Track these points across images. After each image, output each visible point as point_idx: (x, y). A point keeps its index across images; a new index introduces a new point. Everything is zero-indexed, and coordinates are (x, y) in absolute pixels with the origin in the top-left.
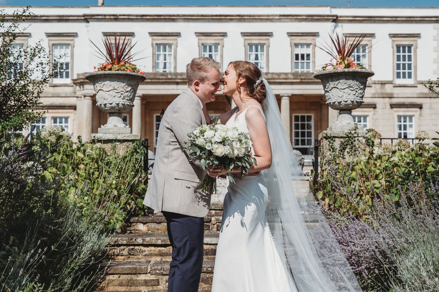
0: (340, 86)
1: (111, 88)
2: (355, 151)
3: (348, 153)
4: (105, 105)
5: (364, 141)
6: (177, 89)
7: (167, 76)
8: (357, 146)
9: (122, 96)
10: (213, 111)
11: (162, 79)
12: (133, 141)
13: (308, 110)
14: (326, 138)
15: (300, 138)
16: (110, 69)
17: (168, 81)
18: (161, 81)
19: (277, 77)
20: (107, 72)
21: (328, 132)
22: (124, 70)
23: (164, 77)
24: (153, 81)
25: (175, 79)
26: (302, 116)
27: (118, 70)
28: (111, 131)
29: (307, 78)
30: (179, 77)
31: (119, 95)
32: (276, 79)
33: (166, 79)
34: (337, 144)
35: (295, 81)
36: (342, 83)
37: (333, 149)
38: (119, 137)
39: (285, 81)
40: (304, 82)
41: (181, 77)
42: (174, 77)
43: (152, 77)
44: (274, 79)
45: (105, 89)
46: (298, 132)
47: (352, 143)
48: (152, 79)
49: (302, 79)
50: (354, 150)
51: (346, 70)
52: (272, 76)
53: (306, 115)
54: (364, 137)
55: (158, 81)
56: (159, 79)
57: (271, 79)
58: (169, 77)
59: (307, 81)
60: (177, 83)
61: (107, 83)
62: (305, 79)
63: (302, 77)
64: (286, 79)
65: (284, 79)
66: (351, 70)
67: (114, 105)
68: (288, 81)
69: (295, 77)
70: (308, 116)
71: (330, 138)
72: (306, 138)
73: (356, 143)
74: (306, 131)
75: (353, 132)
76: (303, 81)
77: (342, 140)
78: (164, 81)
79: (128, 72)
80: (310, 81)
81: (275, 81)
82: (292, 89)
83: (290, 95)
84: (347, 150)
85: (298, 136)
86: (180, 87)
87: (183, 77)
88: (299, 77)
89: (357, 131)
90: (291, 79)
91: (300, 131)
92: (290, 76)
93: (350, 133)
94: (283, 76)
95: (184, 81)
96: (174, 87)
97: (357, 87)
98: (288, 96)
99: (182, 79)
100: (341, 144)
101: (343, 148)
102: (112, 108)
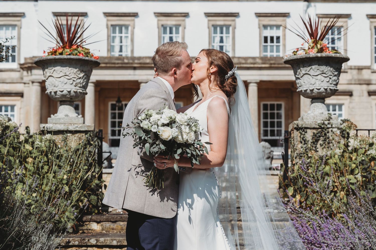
0: (312, 73)
1: (62, 74)
2: (329, 143)
3: (321, 145)
4: (55, 93)
5: (338, 132)
6: (134, 75)
7: (123, 60)
8: (331, 138)
9: (74, 83)
11: (118, 64)
13: (277, 98)
14: (297, 129)
15: (269, 129)
16: (61, 54)
17: (124, 65)
18: (117, 65)
19: (243, 61)
20: (58, 57)
21: (300, 122)
22: (76, 54)
23: (120, 62)
24: (108, 65)
25: (132, 63)
26: (271, 105)
27: (70, 55)
28: (62, 121)
29: (277, 62)
30: (136, 61)
31: (71, 81)
32: (243, 64)
33: (122, 64)
34: (309, 135)
35: (263, 66)
36: (315, 69)
37: (305, 141)
38: (71, 128)
39: (252, 66)
42: (131, 61)
43: (106, 61)
44: (241, 63)
45: (55, 75)
46: (267, 122)
47: (325, 134)
48: (106, 63)
49: (271, 64)
51: (319, 55)
52: (239, 60)
53: (276, 103)
54: (339, 128)
55: (113, 65)
56: (114, 63)
57: (238, 64)
58: (126, 61)
59: (276, 66)
60: (135, 68)
61: (58, 68)
62: (274, 64)
63: (272, 62)
64: (254, 64)
65: (252, 64)
66: (324, 54)
67: (65, 92)
68: (256, 66)
69: (264, 62)
70: (277, 105)
71: (302, 129)
72: (276, 129)
73: (330, 134)
74: (276, 120)
75: (326, 122)
76: (273, 66)
77: (315, 131)
78: (120, 65)
79: (81, 57)
80: (280, 66)
82: (261, 75)
83: (258, 81)
84: (320, 142)
85: (267, 127)
86: (138, 72)
87: (141, 61)
88: (268, 62)
89: (331, 121)
90: (259, 64)
91: (269, 120)
92: (258, 61)
93: (324, 124)
94: (250, 61)
95: (142, 65)
96: (131, 72)
97: (330, 73)
98: (256, 83)
99: (140, 63)
100: (314, 135)
101: (316, 140)
102: (63, 96)
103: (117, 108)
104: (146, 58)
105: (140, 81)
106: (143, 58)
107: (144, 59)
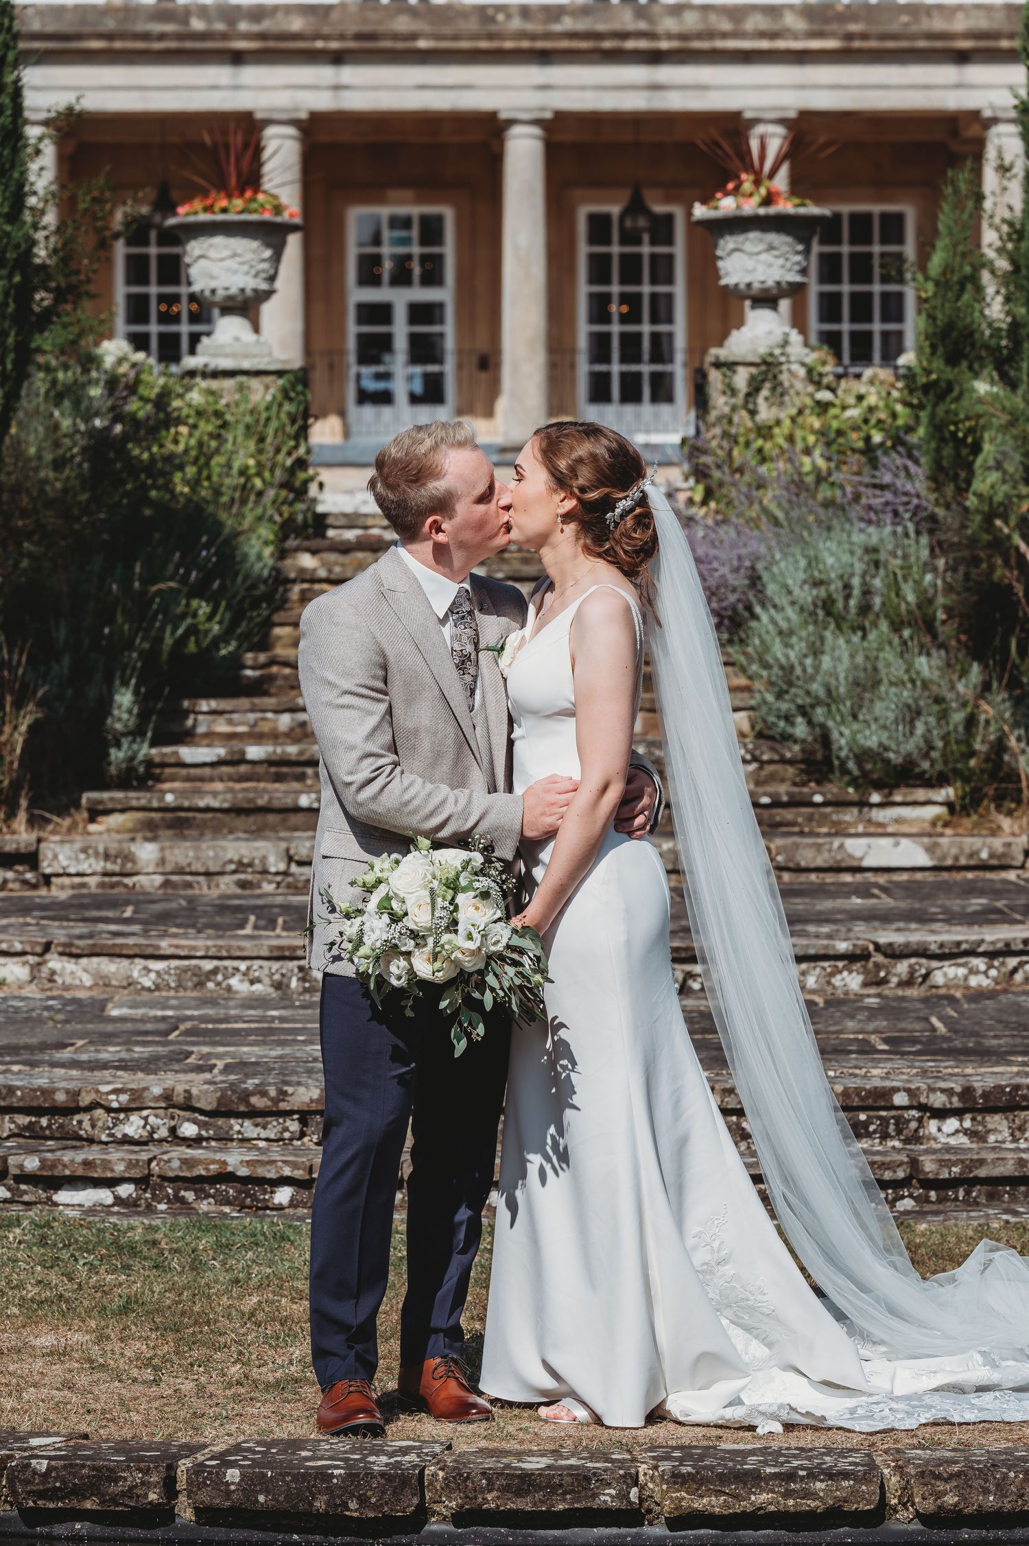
1: (226, 253)
2: (782, 395)
3: (766, 399)
4: (213, 291)
5: (802, 372)
6: (237, 88)
7: (186, 22)
8: (786, 384)
9: (253, 272)
10: (409, 194)
11: (162, 37)
12: (280, 373)
13: (883, 186)
14: (718, 365)
16: (224, 210)
17: (189, 45)
18: (157, 45)
19: (726, 26)
21: (722, 353)
22: (255, 211)
23: (169, 28)
24: (118, 45)
25: (224, 36)
26: (854, 217)
28: (228, 350)
29: (876, 29)
30: (243, 26)
31: (246, 268)
32: (724, 35)
33: (179, 37)
34: (741, 378)
35: (816, 44)
37: (733, 392)
38: (246, 365)
39: (764, 44)
40: (859, 51)
41: (256, 28)
42: (220, 26)
43: (110, 24)
44: (711, 35)
45: (212, 254)
46: (837, 297)
47: (775, 377)
48: (110, 37)
49: (850, 37)
50: (779, 394)
51: (762, 211)
52: (705, 19)
53: (876, 209)
54: (803, 364)
55: (140, 45)
56: (146, 36)
57: (699, 36)
58: (197, 25)
59: (873, 44)
60: (237, 58)
62: (864, 36)
63: (854, 27)
64: (773, 35)
65: (762, 35)
66: (772, 210)
67: (234, 291)
68: (781, 44)
69: (816, 27)
71: (729, 366)
72: (877, 327)
73: (784, 378)
74: (877, 288)
75: (777, 352)
76: (857, 44)
77: (753, 370)
78: (173, 45)
79: (267, 216)
80: (890, 44)
81: (720, 44)
82: (802, 87)
83: (792, 114)
84: (765, 392)
85: (837, 318)
86: (251, 74)
87: (266, 25)
88: (834, 27)
89: (789, 349)
90: (795, 36)
91: (846, 288)
92: (792, 21)
93: (771, 355)
94: (754, 22)
95: (271, 44)
96: (220, 74)
97: (786, 249)
98: (781, 121)
99: (262, 36)
100: (752, 379)
101: (755, 388)
102: (230, 298)
103: (153, 235)
104: (289, 9)
105: (259, 116)
106: (275, 9)
107: (280, 16)
